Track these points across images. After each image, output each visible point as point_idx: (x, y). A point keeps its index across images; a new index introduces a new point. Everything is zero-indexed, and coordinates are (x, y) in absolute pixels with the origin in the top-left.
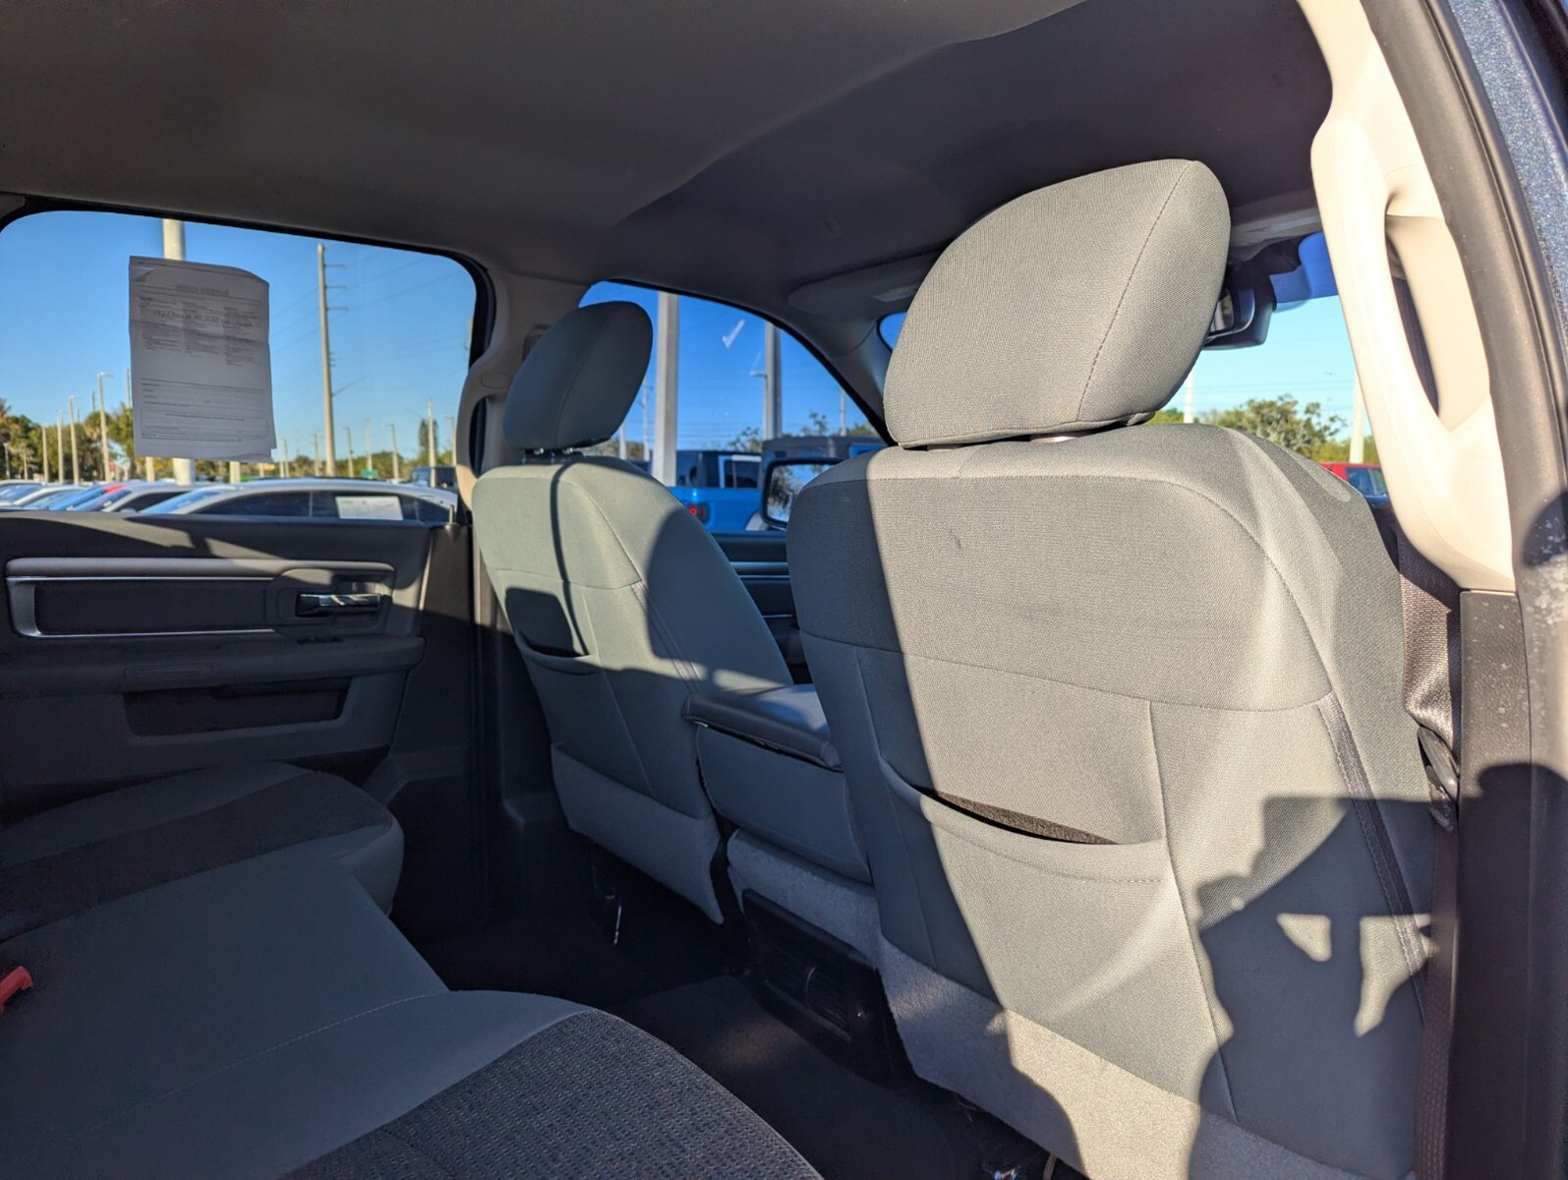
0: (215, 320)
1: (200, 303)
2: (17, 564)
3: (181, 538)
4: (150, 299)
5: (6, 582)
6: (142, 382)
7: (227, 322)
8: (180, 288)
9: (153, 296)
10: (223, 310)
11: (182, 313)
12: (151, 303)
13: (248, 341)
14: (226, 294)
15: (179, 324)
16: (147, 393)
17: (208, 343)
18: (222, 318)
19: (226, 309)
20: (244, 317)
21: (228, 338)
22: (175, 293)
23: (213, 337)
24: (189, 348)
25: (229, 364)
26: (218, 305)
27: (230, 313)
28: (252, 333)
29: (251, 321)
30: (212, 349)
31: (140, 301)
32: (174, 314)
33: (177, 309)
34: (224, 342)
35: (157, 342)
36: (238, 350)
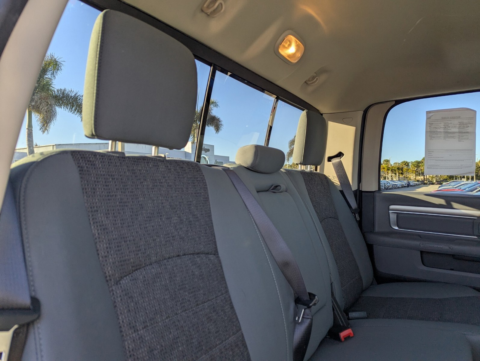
0: (455, 127)
1: (449, 122)
2: (392, 207)
3: (442, 202)
4: (433, 124)
5: (389, 212)
6: (428, 151)
7: (460, 127)
8: (444, 118)
9: (434, 122)
10: (459, 123)
11: (443, 126)
12: (433, 125)
13: (467, 132)
14: (459, 117)
15: (442, 130)
16: (429, 154)
17: (452, 135)
18: (458, 126)
19: (459, 122)
20: (466, 124)
21: (460, 132)
22: (441, 120)
23: (454, 133)
24: (445, 138)
25: (459, 141)
26: (456, 122)
27: (461, 123)
28: (469, 129)
29: (469, 125)
30: (453, 137)
31: (429, 125)
32: (440, 127)
33: (442, 125)
34: (458, 134)
35: (434, 137)
36: (463, 136)
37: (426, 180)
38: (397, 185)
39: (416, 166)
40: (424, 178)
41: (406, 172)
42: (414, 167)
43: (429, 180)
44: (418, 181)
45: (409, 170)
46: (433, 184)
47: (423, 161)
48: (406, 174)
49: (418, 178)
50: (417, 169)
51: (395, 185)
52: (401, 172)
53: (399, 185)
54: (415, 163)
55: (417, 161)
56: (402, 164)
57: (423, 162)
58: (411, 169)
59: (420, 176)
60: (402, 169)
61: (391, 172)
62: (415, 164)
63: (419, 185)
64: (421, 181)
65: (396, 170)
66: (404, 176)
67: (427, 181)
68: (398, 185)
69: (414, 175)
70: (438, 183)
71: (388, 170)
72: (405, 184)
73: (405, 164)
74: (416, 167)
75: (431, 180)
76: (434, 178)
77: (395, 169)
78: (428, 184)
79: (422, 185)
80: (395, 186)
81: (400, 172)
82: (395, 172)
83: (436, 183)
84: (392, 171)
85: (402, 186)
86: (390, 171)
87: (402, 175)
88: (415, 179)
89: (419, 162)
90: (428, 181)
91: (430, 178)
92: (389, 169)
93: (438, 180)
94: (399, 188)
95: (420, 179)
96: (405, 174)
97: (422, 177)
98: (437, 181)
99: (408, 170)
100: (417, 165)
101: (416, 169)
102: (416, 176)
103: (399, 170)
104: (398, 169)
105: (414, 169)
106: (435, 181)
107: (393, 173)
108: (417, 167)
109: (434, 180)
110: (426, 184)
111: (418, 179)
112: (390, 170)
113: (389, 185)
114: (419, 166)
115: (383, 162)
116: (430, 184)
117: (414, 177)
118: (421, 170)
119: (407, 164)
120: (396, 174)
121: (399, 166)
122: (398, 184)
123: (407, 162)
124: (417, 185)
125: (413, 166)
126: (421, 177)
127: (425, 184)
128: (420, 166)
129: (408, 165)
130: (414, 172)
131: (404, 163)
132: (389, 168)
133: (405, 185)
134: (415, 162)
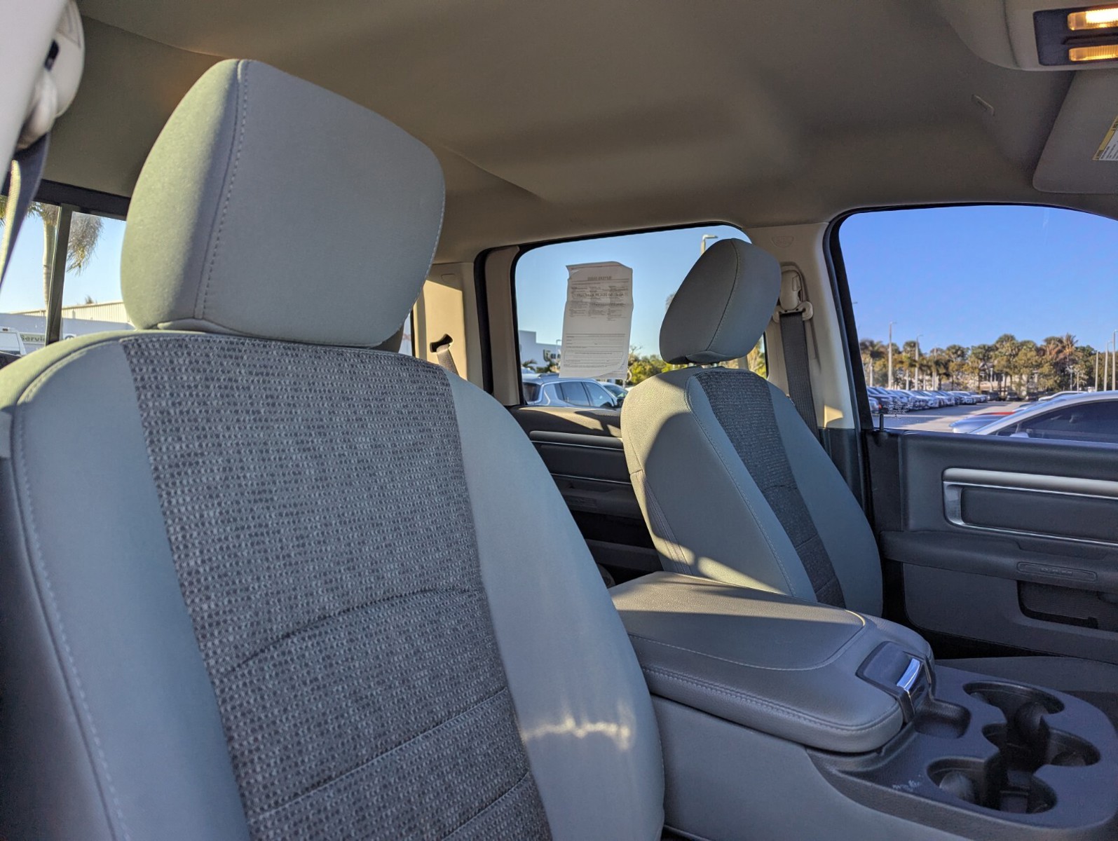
0: (605, 295)
1: (597, 286)
4: (576, 288)
6: (567, 336)
7: (611, 295)
8: (590, 279)
9: (577, 286)
10: (609, 288)
11: (589, 293)
12: (577, 290)
13: (621, 305)
14: (610, 278)
15: (588, 300)
17: (600, 309)
18: (609, 293)
19: (610, 287)
20: (620, 290)
21: (612, 304)
22: (588, 282)
23: (603, 305)
24: (590, 314)
25: (609, 319)
26: (605, 286)
27: (613, 289)
28: (624, 299)
29: (624, 292)
30: (601, 313)
31: (571, 290)
32: (586, 295)
33: (588, 291)
34: (608, 307)
35: (575, 312)
36: (614, 311)
37: (1005, 391)
38: (927, 402)
39: (981, 356)
40: (1000, 387)
41: (957, 370)
42: (976, 360)
43: (1011, 389)
44: (985, 392)
45: (965, 367)
46: (1019, 399)
47: (998, 346)
48: (957, 376)
49: (985, 385)
50: (983, 366)
51: (923, 401)
52: (944, 371)
53: (932, 402)
54: (980, 350)
55: (984, 346)
56: (947, 352)
57: (997, 349)
58: (970, 363)
59: (989, 381)
60: (946, 365)
61: (920, 372)
62: (979, 353)
63: (985, 401)
64: (991, 394)
65: (931, 366)
66: (951, 380)
67: (1006, 393)
68: (930, 403)
69: (977, 378)
70: (1031, 397)
71: (912, 365)
72: (950, 400)
73: (956, 353)
74: (981, 359)
75: (1017, 389)
76: (1024, 385)
77: (930, 364)
78: (1008, 399)
79: (994, 402)
80: (921, 403)
81: (942, 371)
82: (929, 372)
83: (1027, 398)
84: (920, 368)
85: (940, 403)
86: (916, 369)
87: (948, 379)
88: (979, 387)
89: (989, 347)
90: (1009, 394)
91: (1013, 385)
92: (914, 363)
93: (1032, 391)
94: (931, 408)
95: (988, 388)
96: (954, 377)
97: (995, 384)
98: (1029, 394)
99: (961, 365)
100: (984, 356)
101: (981, 364)
102: (980, 381)
103: (940, 366)
104: (937, 363)
105: (976, 365)
106: (1024, 393)
107: (925, 373)
108: (984, 360)
109: (1023, 390)
110: (1004, 400)
111: (985, 388)
112: (917, 365)
113: (905, 400)
114: (989, 358)
115: (904, 348)
116: (1011, 400)
117: (977, 383)
118: (993, 366)
119: (959, 353)
120: (931, 375)
121: (939, 358)
122: (929, 400)
123: (960, 348)
124: (980, 402)
125: (974, 358)
126: (993, 383)
127: (1000, 399)
128: (991, 358)
129: (963, 355)
130: (977, 371)
131: (954, 351)
132: (915, 361)
133: (947, 401)
134: (979, 347)
